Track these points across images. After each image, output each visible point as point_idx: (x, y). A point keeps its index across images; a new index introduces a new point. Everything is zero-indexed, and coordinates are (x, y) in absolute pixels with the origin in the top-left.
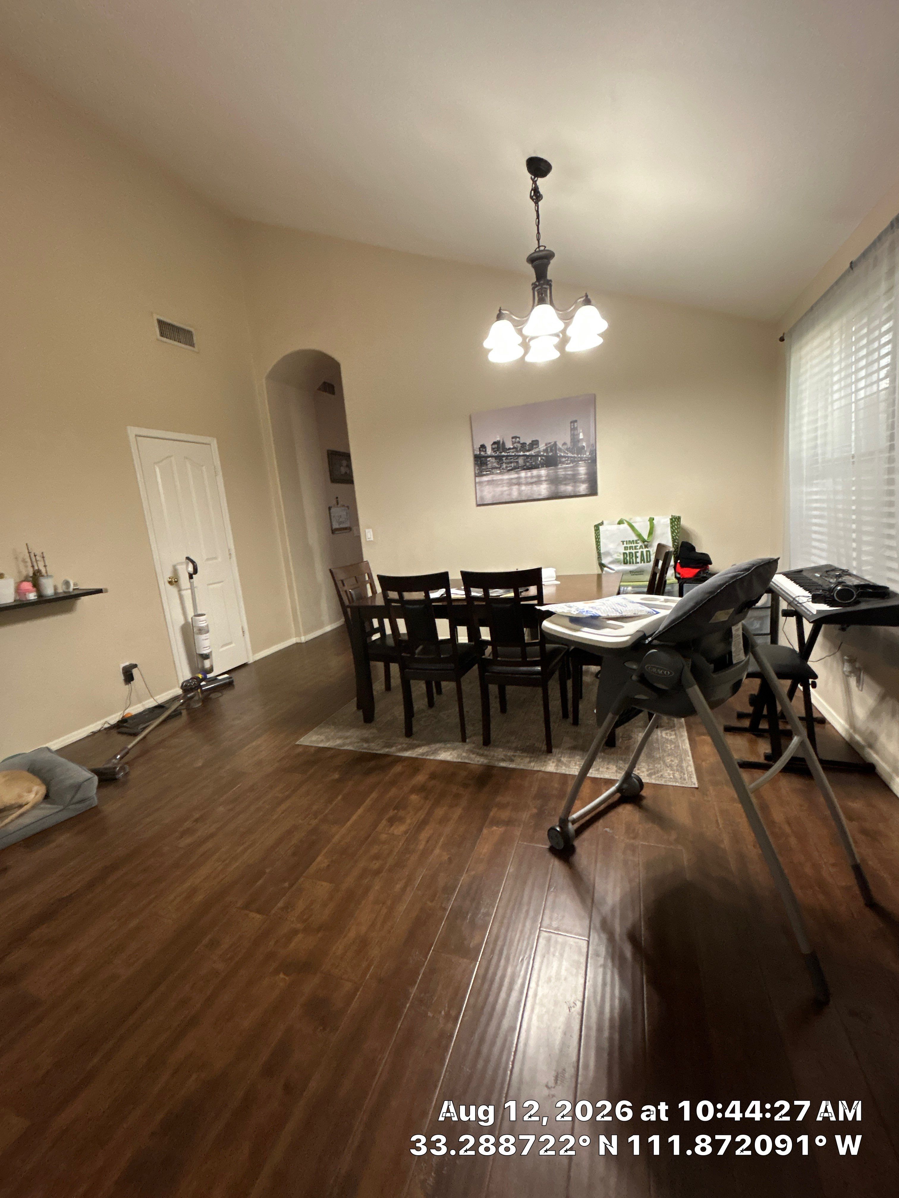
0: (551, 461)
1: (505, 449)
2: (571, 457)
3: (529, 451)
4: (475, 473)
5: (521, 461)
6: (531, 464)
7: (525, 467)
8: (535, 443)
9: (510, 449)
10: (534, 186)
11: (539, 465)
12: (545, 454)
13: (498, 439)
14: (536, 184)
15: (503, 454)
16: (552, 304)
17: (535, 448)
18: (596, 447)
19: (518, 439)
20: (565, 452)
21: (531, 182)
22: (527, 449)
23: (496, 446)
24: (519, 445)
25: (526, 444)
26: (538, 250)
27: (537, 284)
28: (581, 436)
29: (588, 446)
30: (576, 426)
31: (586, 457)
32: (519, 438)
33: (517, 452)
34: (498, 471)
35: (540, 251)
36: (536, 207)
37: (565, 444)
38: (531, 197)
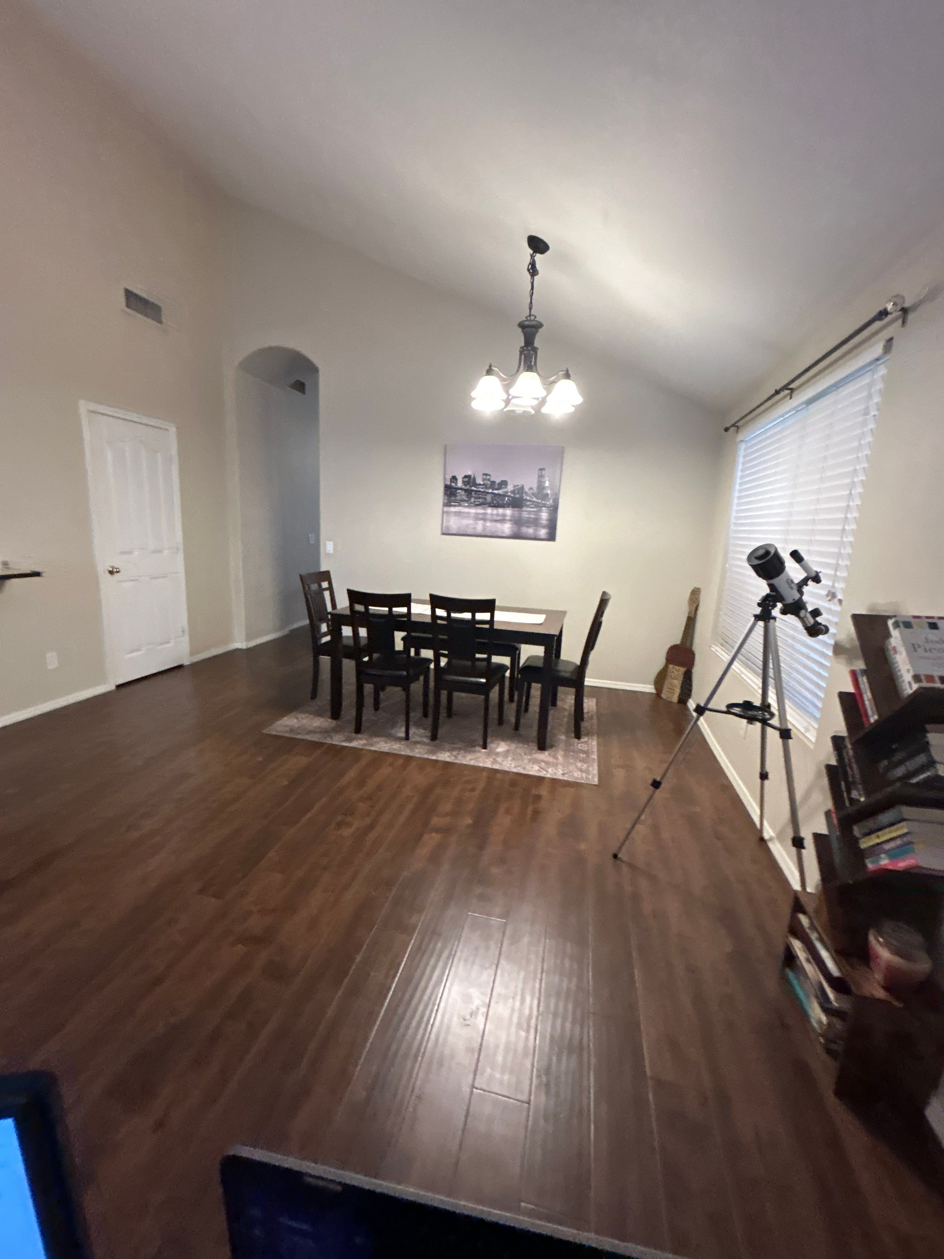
0: (517, 503)
1: (475, 485)
2: (536, 502)
3: (497, 489)
4: (444, 503)
5: (489, 498)
6: (498, 502)
7: (492, 504)
8: (504, 483)
9: (480, 484)
10: (532, 260)
11: (505, 504)
12: (512, 495)
13: (470, 473)
14: (534, 259)
15: (473, 488)
16: (536, 371)
17: (504, 488)
18: (559, 495)
19: (488, 477)
20: (530, 497)
21: (529, 257)
22: (496, 487)
23: (466, 479)
24: (489, 483)
25: (496, 482)
26: (529, 318)
27: (525, 348)
28: (547, 484)
29: (551, 494)
30: (543, 473)
31: (549, 504)
32: (489, 475)
33: (486, 488)
34: (467, 504)
35: (530, 320)
36: (532, 281)
37: (531, 489)
38: (528, 270)
